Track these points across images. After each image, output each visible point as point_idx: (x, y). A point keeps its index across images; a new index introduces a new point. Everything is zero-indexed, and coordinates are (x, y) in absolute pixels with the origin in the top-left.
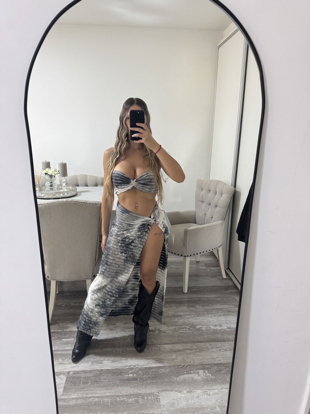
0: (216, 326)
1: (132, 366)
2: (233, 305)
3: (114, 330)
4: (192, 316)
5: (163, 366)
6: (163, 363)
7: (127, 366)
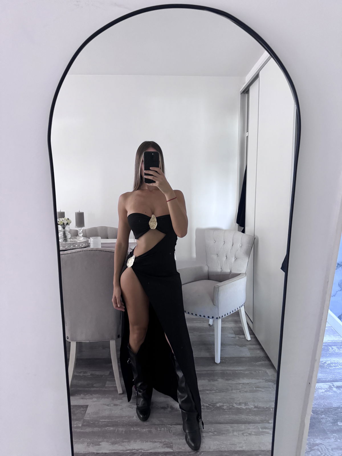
0: (240, 404)
1: (135, 450)
2: (263, 379)
3: (120, 406)
4: (213, 391)
5: (172, 452)
6: (172, 448)
7: (129, 450)
